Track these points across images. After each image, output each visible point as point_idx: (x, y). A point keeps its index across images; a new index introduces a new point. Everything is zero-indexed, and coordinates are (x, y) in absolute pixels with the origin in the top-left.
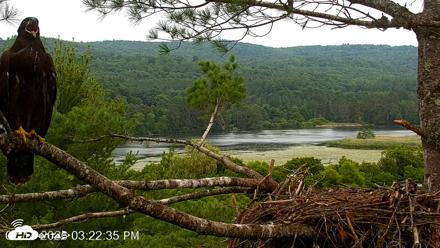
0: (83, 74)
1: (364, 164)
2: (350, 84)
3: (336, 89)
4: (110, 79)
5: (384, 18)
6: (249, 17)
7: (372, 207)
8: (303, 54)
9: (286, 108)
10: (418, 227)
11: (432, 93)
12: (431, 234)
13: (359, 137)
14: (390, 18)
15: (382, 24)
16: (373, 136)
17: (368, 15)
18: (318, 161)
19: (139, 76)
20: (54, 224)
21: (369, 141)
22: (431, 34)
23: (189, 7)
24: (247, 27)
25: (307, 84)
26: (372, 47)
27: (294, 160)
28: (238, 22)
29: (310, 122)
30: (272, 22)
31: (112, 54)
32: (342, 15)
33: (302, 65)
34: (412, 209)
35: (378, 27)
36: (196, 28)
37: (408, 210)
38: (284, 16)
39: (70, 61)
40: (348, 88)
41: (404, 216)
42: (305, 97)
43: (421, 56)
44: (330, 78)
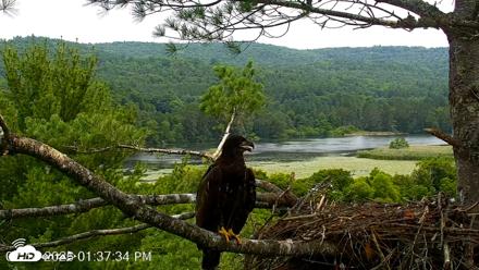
0: (88, 78)
1: (397, 177)
2: (382, 89)
3: (366, 94)
4: (121, 84)
5: (410, 17)
6: (265, 17)
7: (400, 222)
8: (331, 57)
9: (312, 115)
10: (449, 244)
11: (464, 99)
12: (464, 251)
13: (392, 146)
14: (417, 17)
15: (408, 24)
16: (407, 146)
17: (393, 14)
18: (347, 173)
19: (152, 81)
20: (56, 242)
21: (403, 151)
22: (463, 35)
23: (199, 5)
24: (262, 27)
25: (336, 89)
26: (406, 49)
27: (321, 172)
28: (252, 21)
29: (338, 130)
30: (289, 21)
31: (123, 57)
32: (364, 14)
33: (330, 69)
34: (443, 225)
35: (404, 27)
36: (207, 27)
37: (439, 225)
38: (302, 16)
39: (74, 64)
40: (380, 94)
41: (434, 232)
42: (334, 104)
43: (452, 59)
44: (360, 83)
